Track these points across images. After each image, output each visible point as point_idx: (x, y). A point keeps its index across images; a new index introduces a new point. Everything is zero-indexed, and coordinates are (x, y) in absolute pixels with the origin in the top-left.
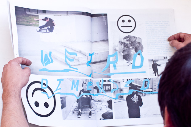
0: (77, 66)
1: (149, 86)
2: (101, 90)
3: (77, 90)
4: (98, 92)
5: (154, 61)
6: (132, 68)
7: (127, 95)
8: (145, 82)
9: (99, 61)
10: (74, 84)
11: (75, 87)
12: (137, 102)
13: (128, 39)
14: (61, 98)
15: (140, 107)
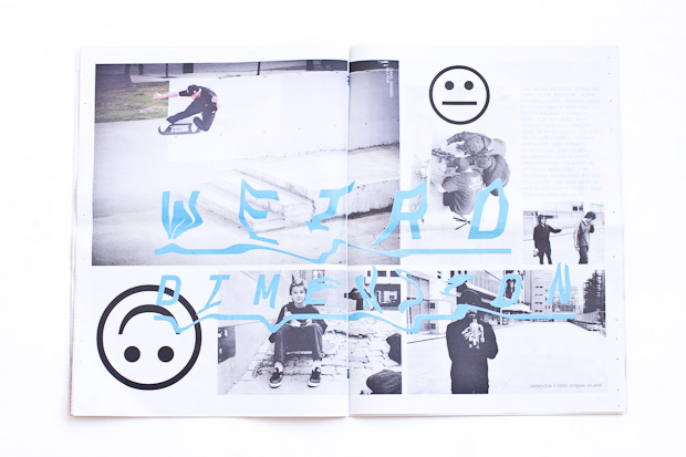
0: (276, 233)
1: (519, 294)
2: (369, 302)
3: (272, 305)
4: (360, 307)
5: (540, 218)
6: (470, 237)
7: (449, 322)
8: (509, 281)
9: (368, 210)
10: (265, 287)
11: (265, 297)
12: (480, 343)
13: (461, 143)
14: (221, 330)
15: (489, 360)
